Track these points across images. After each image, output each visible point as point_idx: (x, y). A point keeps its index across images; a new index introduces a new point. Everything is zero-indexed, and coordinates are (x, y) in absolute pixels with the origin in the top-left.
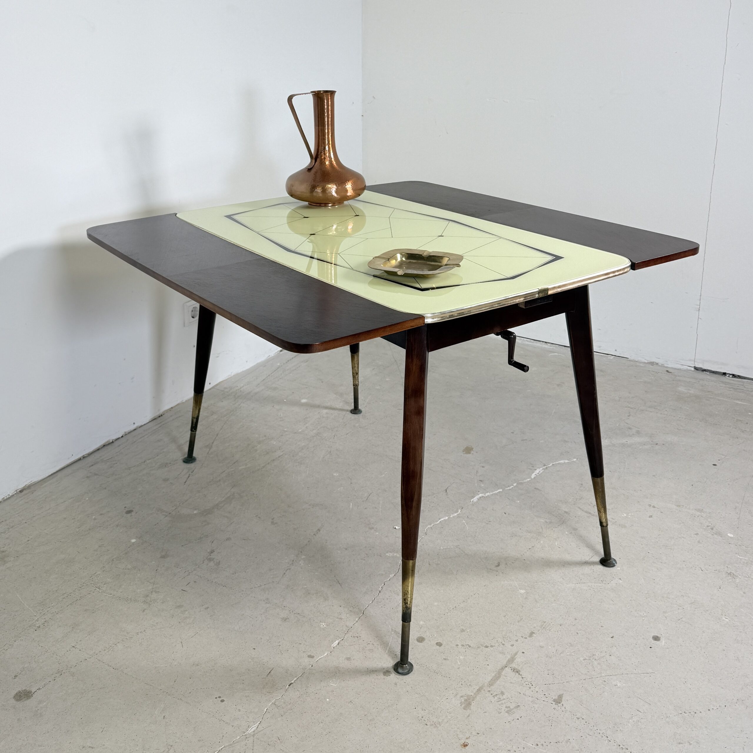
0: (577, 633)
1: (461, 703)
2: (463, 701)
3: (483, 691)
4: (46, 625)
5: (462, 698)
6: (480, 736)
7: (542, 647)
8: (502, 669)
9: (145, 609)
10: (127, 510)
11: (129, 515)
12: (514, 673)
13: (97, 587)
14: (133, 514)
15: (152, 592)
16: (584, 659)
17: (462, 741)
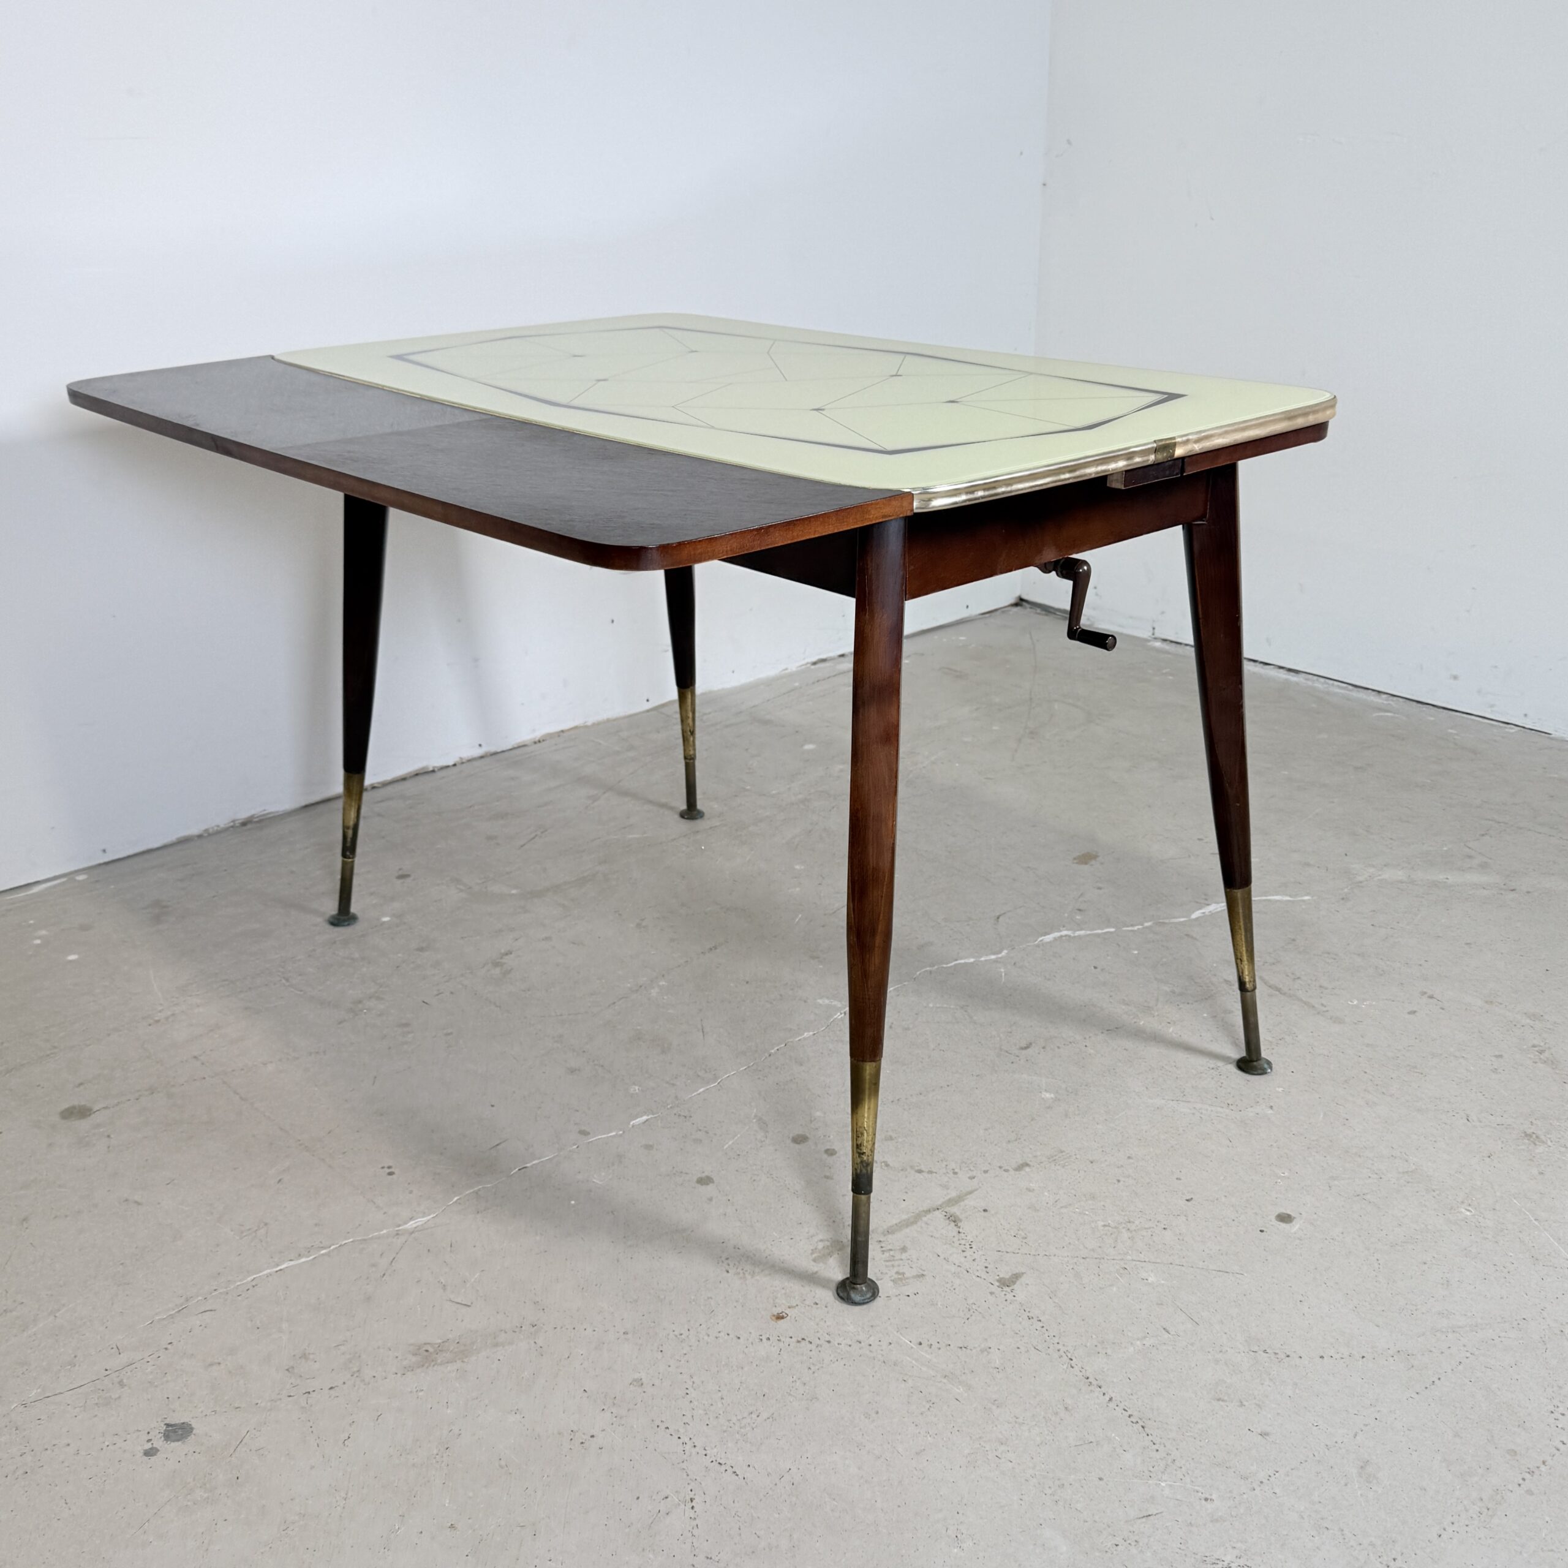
0: (1119, 1181)
1: (814, 1251)
4: (171, 1019)
6: (818, 1308)
7: (1029, 1190)
8: (929, 1211)
9: (345, 1021)
10: (401, 873)
11: (400, 881)
12: (948, 1221)
13: (284, 978)
14: (408, 880)
16: (1104, 1226)
17: (778, 1310)
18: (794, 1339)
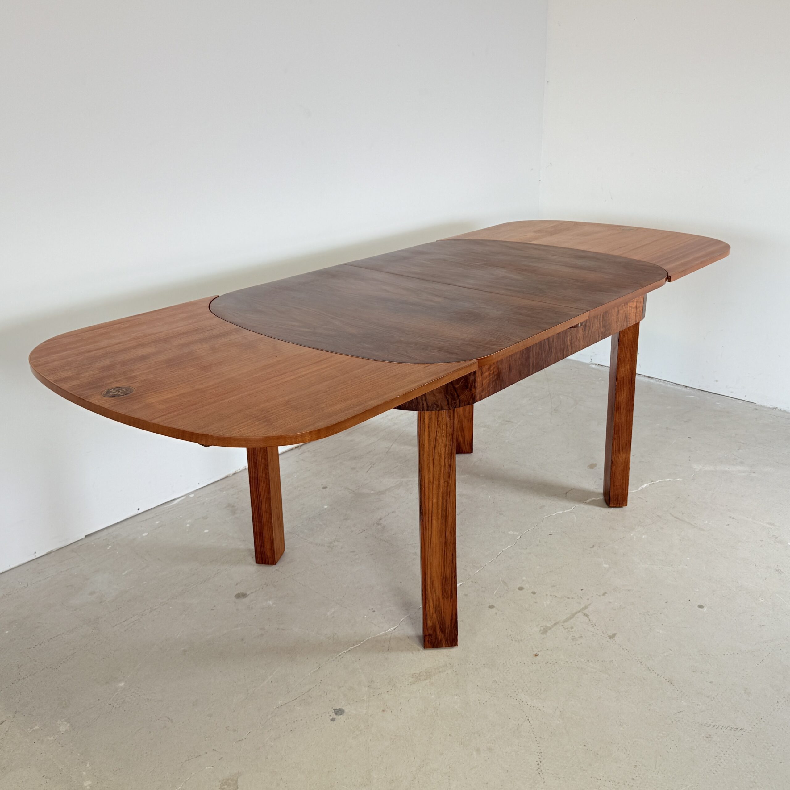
0: (640, 597)
1: (540, 630)
3: (558, 625)
5: (541, 628)
6: (548, 651)
8: (576, 613)
9: (329, 551)
11: (324, 490)
12: (584, 616)
13: (297, 535)
14: (327, 489)
17: (535, 653)
18: (544, 663)
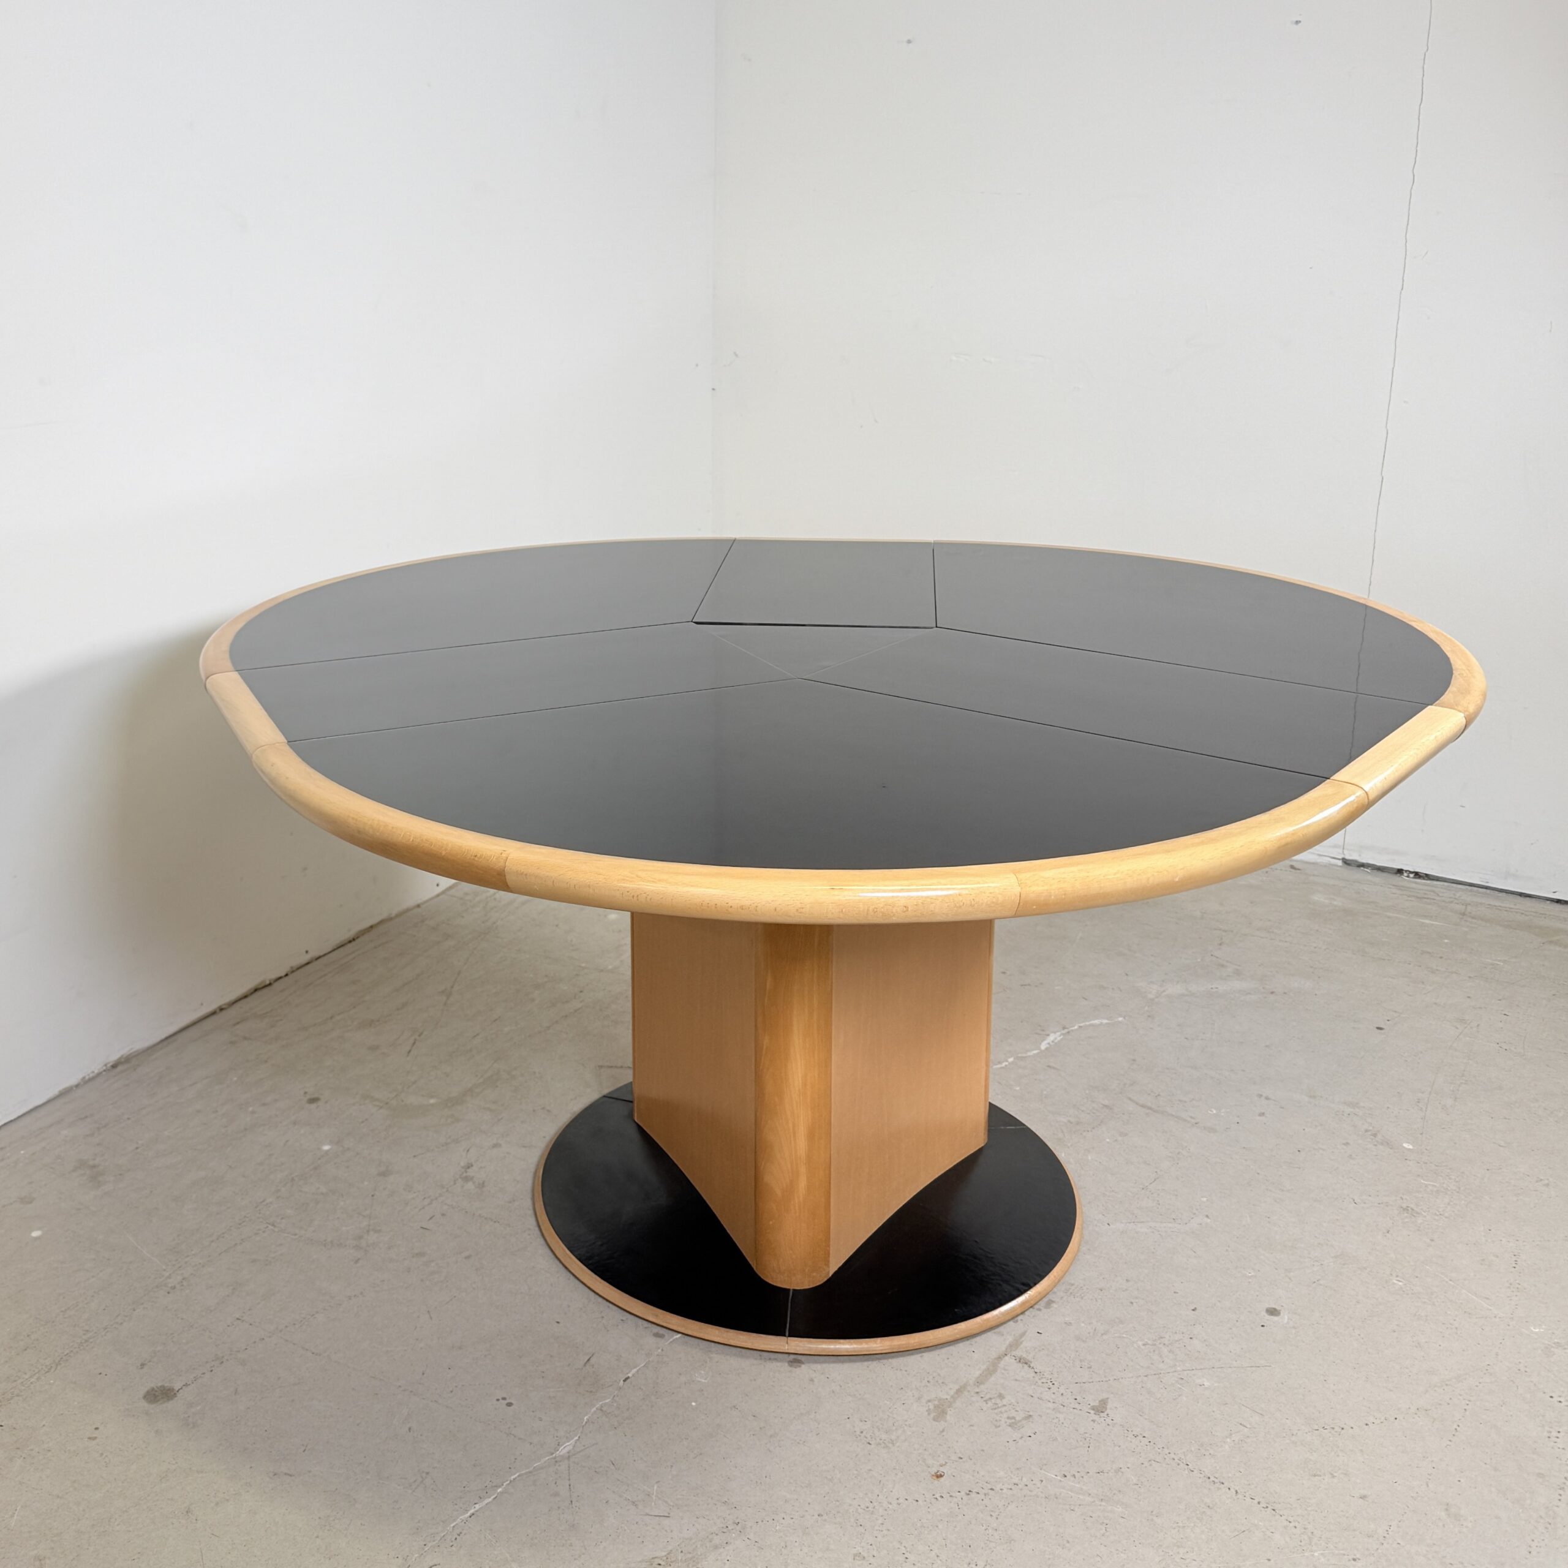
0: (1132, 1303)
1: (929, 1411)
2: (932, 1407)
3: (966, 1393)
4: (185, 1283)
5: (930, 1404)
6: (964, 1462)
7: (1069, 1324)
8: (999, 1358)
9: (359, 1259)
10: (308, 1097)
11: (314, 1106)
12: (1020, 1365)
13: (269, 1224)
14: (321, 1104)
15: (368, 1231)
16: (1144, 1345)
17: (934, 1470)
18: (963, 1493)
